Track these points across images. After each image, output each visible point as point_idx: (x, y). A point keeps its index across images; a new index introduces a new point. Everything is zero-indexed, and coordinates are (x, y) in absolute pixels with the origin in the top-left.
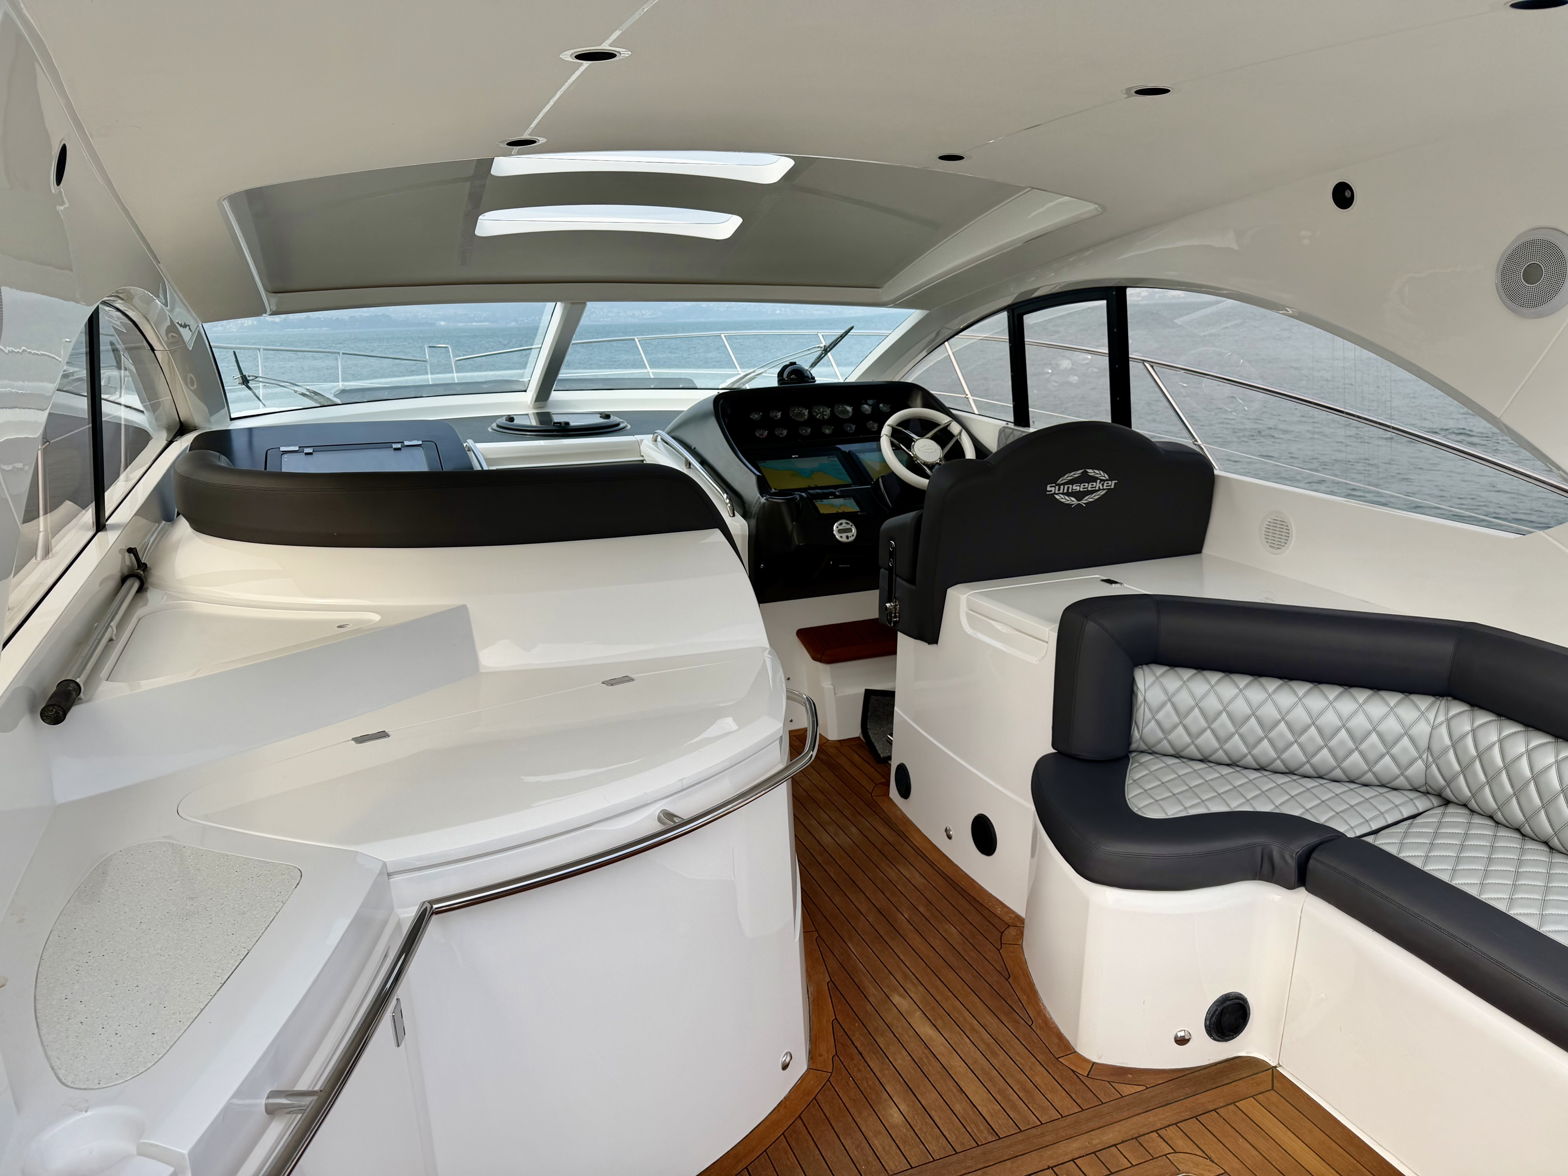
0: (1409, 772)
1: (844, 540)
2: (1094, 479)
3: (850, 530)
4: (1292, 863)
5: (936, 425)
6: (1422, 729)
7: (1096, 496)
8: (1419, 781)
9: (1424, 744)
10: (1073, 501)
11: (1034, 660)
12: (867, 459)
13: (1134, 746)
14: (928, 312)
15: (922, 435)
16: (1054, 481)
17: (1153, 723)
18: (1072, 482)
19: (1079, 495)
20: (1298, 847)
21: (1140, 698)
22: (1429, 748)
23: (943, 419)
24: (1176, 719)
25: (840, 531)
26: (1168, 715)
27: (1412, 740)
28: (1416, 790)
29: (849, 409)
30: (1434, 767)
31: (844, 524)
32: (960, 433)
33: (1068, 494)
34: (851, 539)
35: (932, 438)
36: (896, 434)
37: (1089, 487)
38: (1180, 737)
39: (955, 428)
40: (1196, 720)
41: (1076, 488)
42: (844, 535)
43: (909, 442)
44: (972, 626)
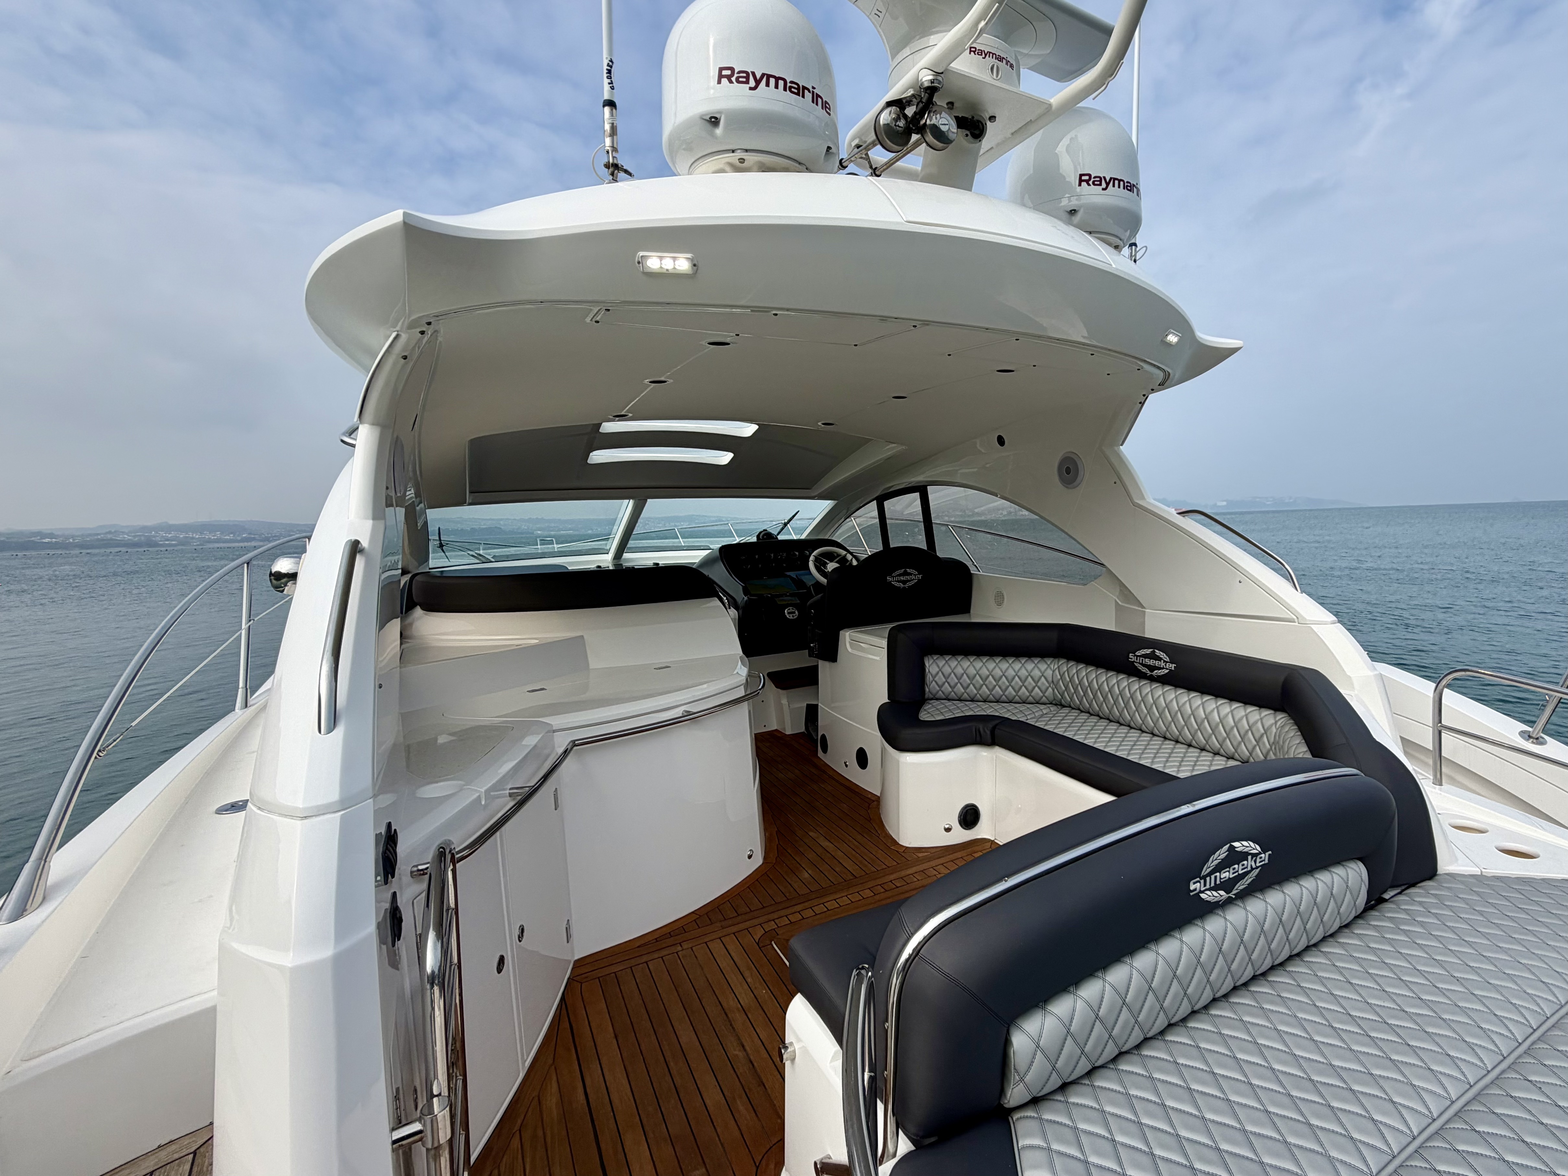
0: (1047, 694)
1: (791, 618)
2: (910, 574)
3: (794, 613)
4: (988, 732)
5: (839, 555)
6: (1049, 673)
7: (912, 583)
8: (1051, 698)
9: (1050, 679)
10: (902, 585)
11: (878, 658)
12: (805, 579)
13: (926, 696)
14: (836, 502)
15: (831, 561)
16: (890, 575)
17: (934, 682)
18: (899, 575)
19: (904, 582)
20: (991, 725)
21: (927, 671)
22: (1053, 681)
23: (843, 553)
24: (944, 680)
25: (789, 613)
26: (940, 679)
27: (1045, 678)
28: (1051, 703)
29: (797, 553)
30: (1056, 690)
31: (791, 609)
32: (852, 560)
33: (898, 581)
34: (795, 617)
35: (836, 562)
36: (817, 559)
37: (909, 578)
38: (947, 688)
39: (849, 557)
40: (953, 679)
41: (902, 578)
42: (791, 615)
43: (825, 565)
44: (851, 647)
